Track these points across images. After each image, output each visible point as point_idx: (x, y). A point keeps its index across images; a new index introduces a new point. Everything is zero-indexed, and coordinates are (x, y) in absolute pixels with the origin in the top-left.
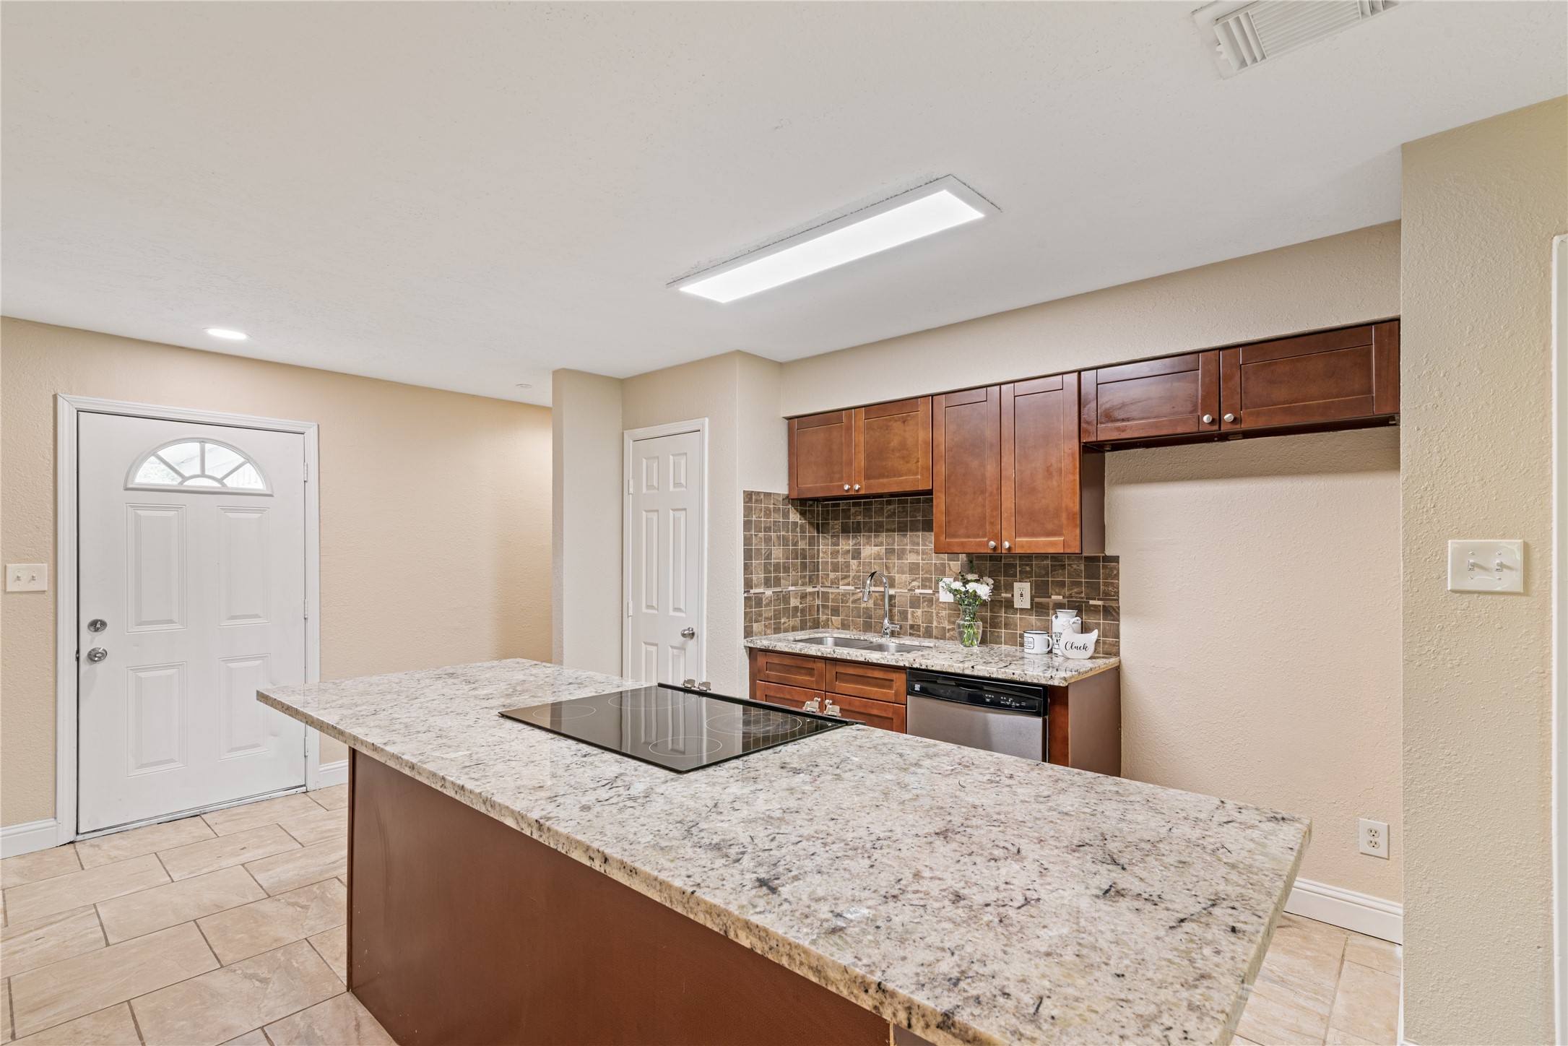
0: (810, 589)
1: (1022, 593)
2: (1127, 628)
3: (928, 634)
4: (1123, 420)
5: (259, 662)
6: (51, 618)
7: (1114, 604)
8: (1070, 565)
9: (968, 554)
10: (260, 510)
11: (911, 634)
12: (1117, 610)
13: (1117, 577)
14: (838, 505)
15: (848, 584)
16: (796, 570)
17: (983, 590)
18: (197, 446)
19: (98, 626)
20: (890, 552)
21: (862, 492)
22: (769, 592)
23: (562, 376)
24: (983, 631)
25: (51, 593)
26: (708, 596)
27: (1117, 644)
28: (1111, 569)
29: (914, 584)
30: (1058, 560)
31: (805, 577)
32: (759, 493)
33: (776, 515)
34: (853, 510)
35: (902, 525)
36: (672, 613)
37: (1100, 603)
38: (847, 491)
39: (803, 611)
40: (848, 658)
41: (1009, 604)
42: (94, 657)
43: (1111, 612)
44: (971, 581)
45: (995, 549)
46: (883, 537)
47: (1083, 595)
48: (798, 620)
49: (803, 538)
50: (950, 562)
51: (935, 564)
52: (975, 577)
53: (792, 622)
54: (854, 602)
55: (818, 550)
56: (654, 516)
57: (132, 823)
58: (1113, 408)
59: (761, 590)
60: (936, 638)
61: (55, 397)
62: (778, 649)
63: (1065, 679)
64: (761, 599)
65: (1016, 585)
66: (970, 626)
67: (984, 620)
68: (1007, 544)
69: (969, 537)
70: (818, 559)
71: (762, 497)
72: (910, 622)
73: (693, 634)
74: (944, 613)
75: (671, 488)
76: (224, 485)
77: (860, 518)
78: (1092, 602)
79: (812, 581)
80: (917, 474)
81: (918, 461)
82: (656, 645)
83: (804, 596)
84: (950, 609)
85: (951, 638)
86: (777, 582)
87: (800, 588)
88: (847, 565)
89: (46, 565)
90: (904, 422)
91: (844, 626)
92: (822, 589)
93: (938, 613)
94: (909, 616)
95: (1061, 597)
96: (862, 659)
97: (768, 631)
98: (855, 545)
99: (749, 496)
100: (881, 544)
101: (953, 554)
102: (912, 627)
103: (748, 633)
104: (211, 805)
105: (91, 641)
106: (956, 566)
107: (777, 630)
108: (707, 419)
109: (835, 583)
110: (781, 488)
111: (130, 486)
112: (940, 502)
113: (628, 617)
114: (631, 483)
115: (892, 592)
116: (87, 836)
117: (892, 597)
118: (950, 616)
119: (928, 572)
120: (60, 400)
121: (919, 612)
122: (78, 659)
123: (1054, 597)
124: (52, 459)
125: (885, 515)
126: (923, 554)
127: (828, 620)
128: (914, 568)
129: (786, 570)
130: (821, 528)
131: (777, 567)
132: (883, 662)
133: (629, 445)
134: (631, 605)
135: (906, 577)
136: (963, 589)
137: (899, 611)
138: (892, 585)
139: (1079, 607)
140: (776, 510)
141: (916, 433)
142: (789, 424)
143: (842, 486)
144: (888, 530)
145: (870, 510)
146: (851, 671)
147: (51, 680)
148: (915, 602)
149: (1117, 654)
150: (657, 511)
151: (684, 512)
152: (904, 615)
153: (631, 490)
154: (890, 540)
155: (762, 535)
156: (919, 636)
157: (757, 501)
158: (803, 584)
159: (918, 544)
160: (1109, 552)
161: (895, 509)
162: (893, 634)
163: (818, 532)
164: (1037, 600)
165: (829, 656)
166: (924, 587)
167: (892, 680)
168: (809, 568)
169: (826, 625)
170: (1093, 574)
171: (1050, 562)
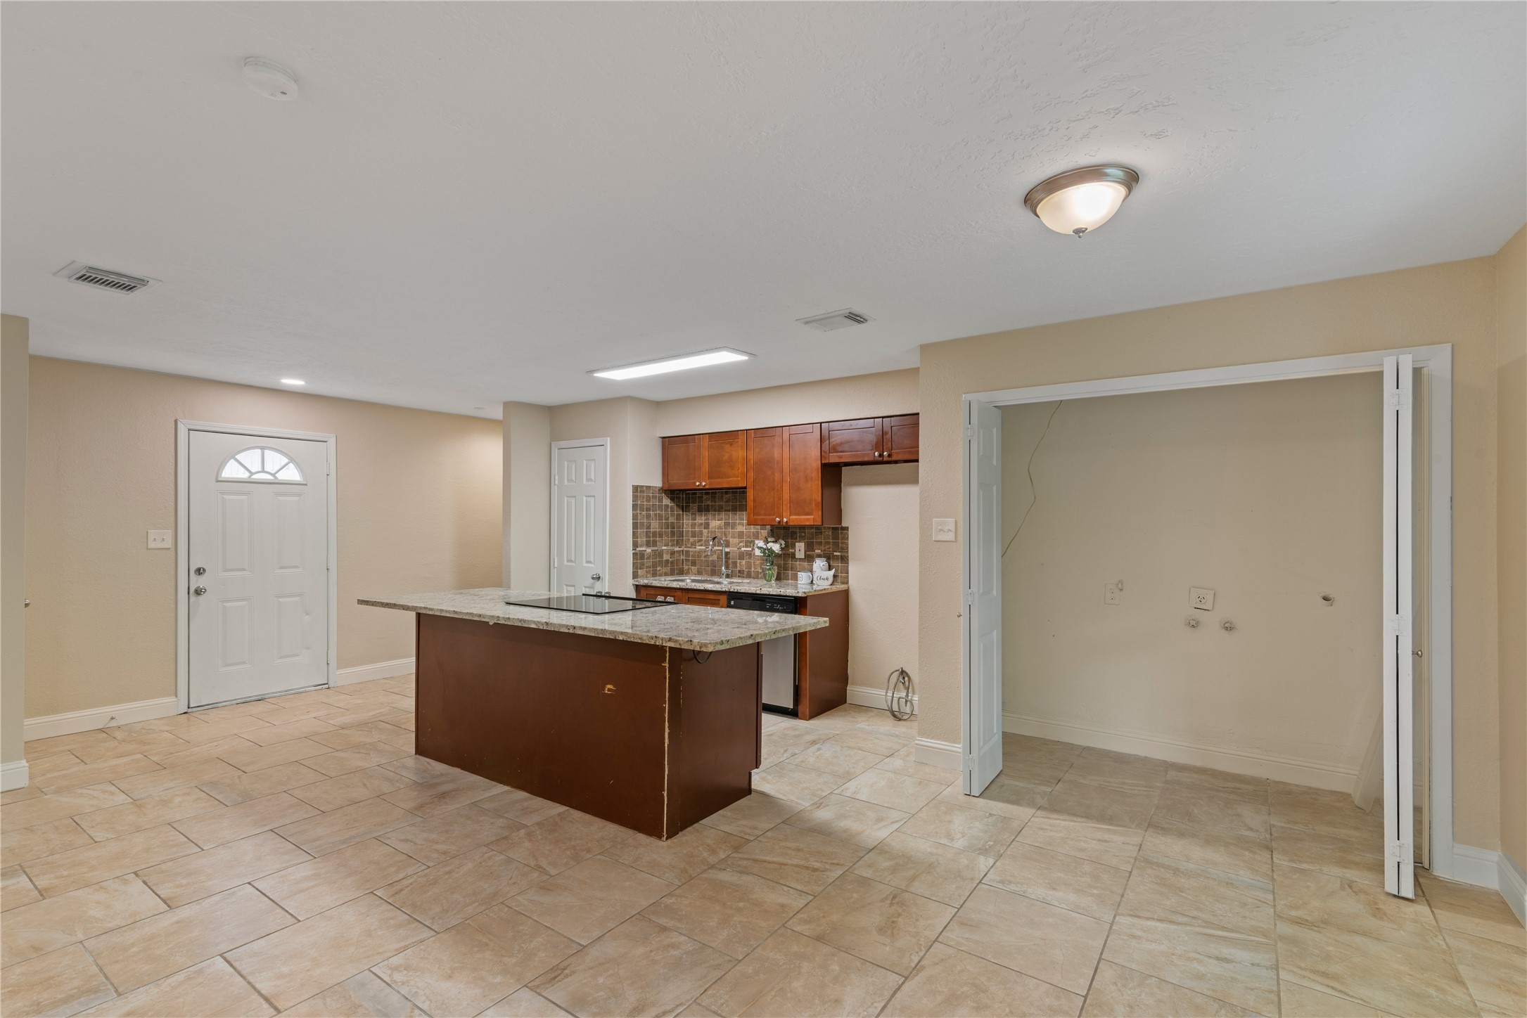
0: (677, 549)
1: (800, 549)
2: (853, 569)
3: (749, 576)
4: (841, 452)
5: (297, 599)
6: (173, 566)
7: (844, 554)
8: (820, 532)
9: (772, 526)
10: (299, 495)
11: (739, 576)
12: (847, 558)
13: (847, 538)
14: (696, 494)
15: (702, 545)
16: (667, 536)
17: (776, 547)
18: (259, 451)
19: (201, 571)
20: (727, 524)
21: (707, 487)
22: (649, 550)
23: (509, 406)
24: (778, 573)
25: (173, 550)
26: (609, 553)
27: (847, 577)
28: (845, 534)
29: (741, 544)
30: (818, 529)
31: (673, 540)
32: (642, 486)
33: (654, 500)
34: (705, 497)
36: (585, 565)
37: (839, 554)
38: (698, 486)
39: (672, 562)
40: (695, 588)
41: (793, 556)
42: (198, 592)
43: (844, 559)
44: (770, 542)
45: (779, 522)
46: (723, 515)
47: (831, 550)
48: (669, 568)
49: (672, 515)
50: (762, 531)
51: (750, 532)
52: (773, 539)
53: (664, 570)
54: (705, 557)
55: (683, 523)
56: (573, 500)
57: (221, 702)
58: (836, 445)
59: (644, 549)
60: (754, 578)
61: (176, 422)
62: (653, 585)
63: (805, 593)
64: (643, 554)
65: (797, 544)
66: (770, 569)
67: (779, 566)
68: (785, 520)
69: (766, 515)
70: (683, 528)
71: (645, 488)
72: (738, 569)
73: (599, 578)
74: (758, 562)
75: (585, 482)
76: (276, 478)
77: (709, 503)
78: (835, 554)
79: (678, 543)
80: (738, 477)
81: (739, 469)
82: (574, 586)
83: (673, 553)
84: (761, 560)
85: (761, 578)
86: (655, 543)
87: (670, 548)
88: (701, 533)
89: (170, 531)
90: (731, 445)
91: (699, 573)
92: (686, 549)
93: (754, 562)
94: (738, 565)
95: (820, 551)
96: (702, 588)
97: (649, 575)
98: (706, 520)
99: (636, 488)
100: (721, 520)
101: (763, 526)
102: (740, 571)
103: (635, 576)
104: (268, 694)
105: (197, 582)
106: (764, 533)
107: (654, 575)
108: (609, 438)
109: (694, 544)
110: (657, 482)
111: (220, 479)
112: (750, 494)
113: (554, 568)
114: (556, 478)
115: (727, 550)
116: (194, 709)
117: (727, 553)
118: (761, 564)
119: (749, 537)
120: (179, 423)
121: (744, 562)
122: (189, 592)
123: (816, 551)
124: (174, 462)
126: (745, 525)
127: (689, 569)
128: (741, 535)
129: (661, 536)
130: (685, 508)
131: (654, 534)
132: (714, 589)
133: (555, 452)
134: (556, 560)
135: (736, 540)
136: (765, 547)
137: (732, 562)
138: (727, 546)
139: (828, 557)
140: (654, 497)
141: (738, 453)
142: (663, 441)
143: (695, 483)
144: (725, 511)
145: (715, 497)
146: (697, 596)
147: (174, 606)
148: (741, 556)
149: (847, 583)
150: (575, 497)
151: (593, 498)
152: (735, 564)
153: (557, 482)
154: (727, 517)
155: (644, 513)
156: (744, 577)
157: (641, 492)
158: (672, 546)
159: (743, 520)
160: (844, 525)
161: (729, 498)
162: (728, 576)
163: (683, 511)
164: (808, 553)
166: (747, 546)
167: (719, 600)
168: (677, 535)
169: (688, 573)
170: (836, 537)
171: (814, 530)
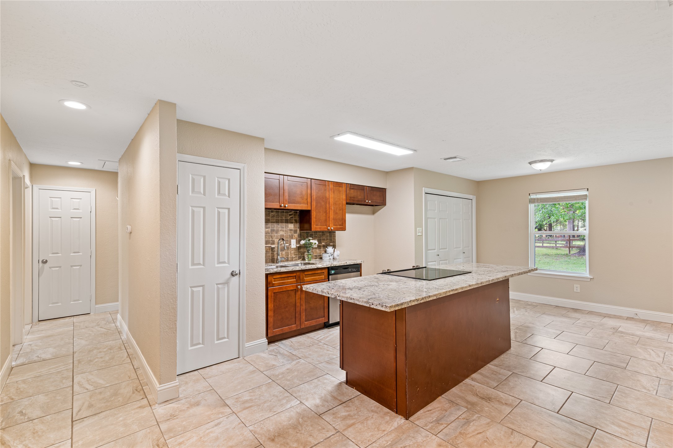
7: (334, 244)
8: (326, 234)
12: (335, 245)
13: (335, 237)
20: (273, 230)
28: (334, 235)
35: (277, 221)
36: (217, 265)
37: (332, 244)
38: (282, 207)
40: (311, 268)
45: (329, 229)
47: (329, 242)
50: (295, 234)
51: (289, 235)
60: (290, 261)
62: (282, 271)
66: (310, 254)
68: (332, 228)
69: (321, 226)
74: (293, 252)
80: (306, 204)
81: (306, 200)
84: (294, 250)
90: (302, 185)
93: (291, 252)
95: (324, 243)
100: (269, 228)
108: (245, 165)
112: (314, 214)
115: (273, 246)
117: (273, 248)
118: (294, 252)
119: (287, 238)
121: (284, 253)
123: (323, 243)
125: (271, 216)
126: (285, 231)
128: (282, 236)
137: (276, 253)
138: (273, 243)
141: (306, 190)
144: (272, 222)
152: (278, 254)
159: (283, 228)
161: (274, 214)
164: (319, 244)
165: (304, 269)
166: (286, 243)
167: (324, 273)
170: (331, 237)
171: (321, 233)
